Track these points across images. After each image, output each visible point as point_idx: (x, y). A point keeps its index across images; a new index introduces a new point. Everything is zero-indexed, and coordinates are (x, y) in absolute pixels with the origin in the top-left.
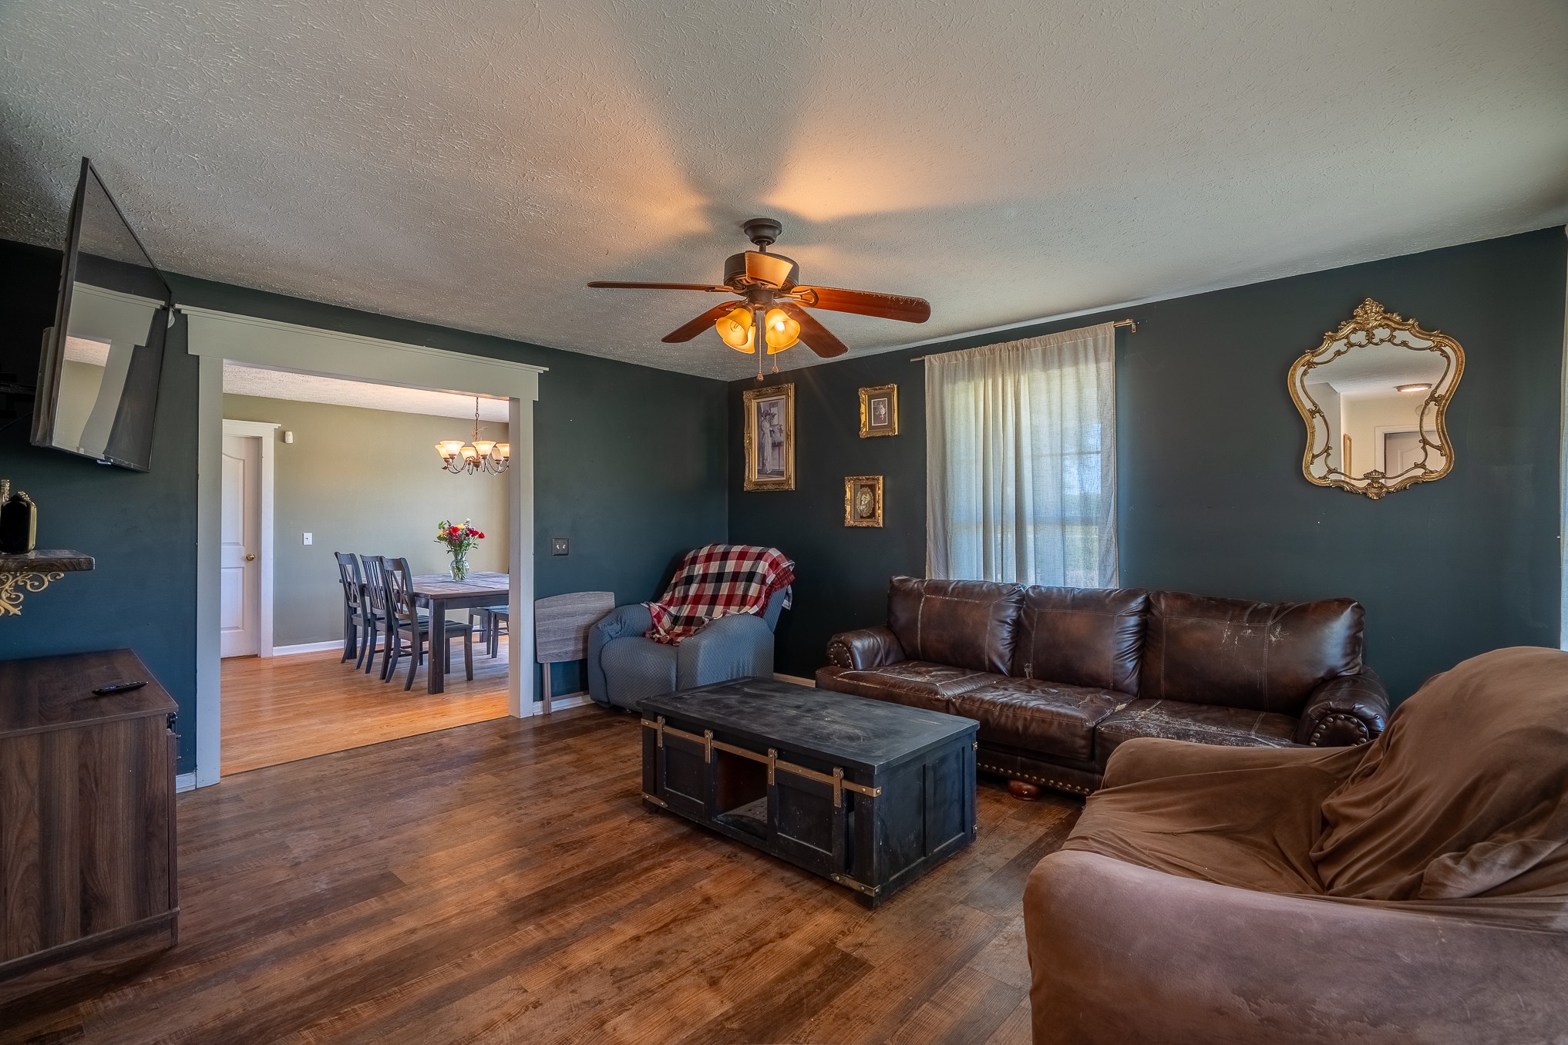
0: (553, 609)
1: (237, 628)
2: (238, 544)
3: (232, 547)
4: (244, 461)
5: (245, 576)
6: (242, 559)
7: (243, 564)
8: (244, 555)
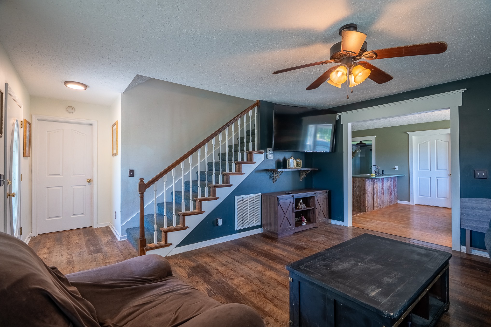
0: (472, 204)
1: (447, 198)
2: (447, 170)
3: (445, 171)
4: (449, 142)
5: (450, 181)
6: (448, 175)
7: (449, 177)
8: (449, 174)
